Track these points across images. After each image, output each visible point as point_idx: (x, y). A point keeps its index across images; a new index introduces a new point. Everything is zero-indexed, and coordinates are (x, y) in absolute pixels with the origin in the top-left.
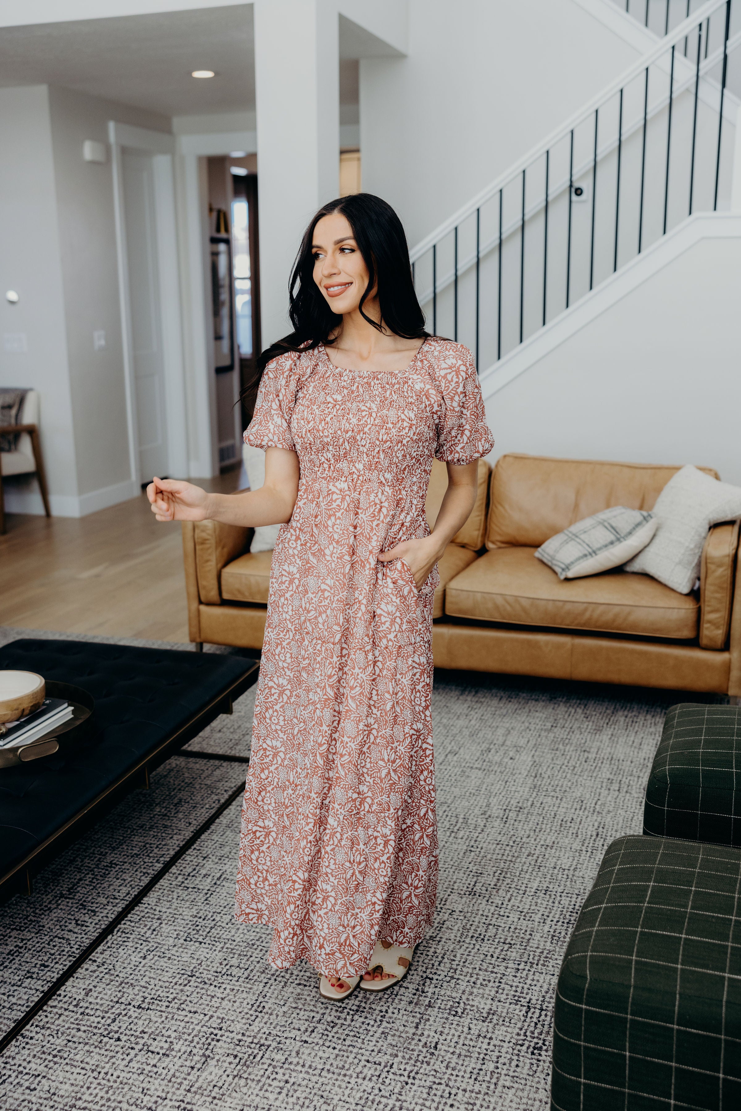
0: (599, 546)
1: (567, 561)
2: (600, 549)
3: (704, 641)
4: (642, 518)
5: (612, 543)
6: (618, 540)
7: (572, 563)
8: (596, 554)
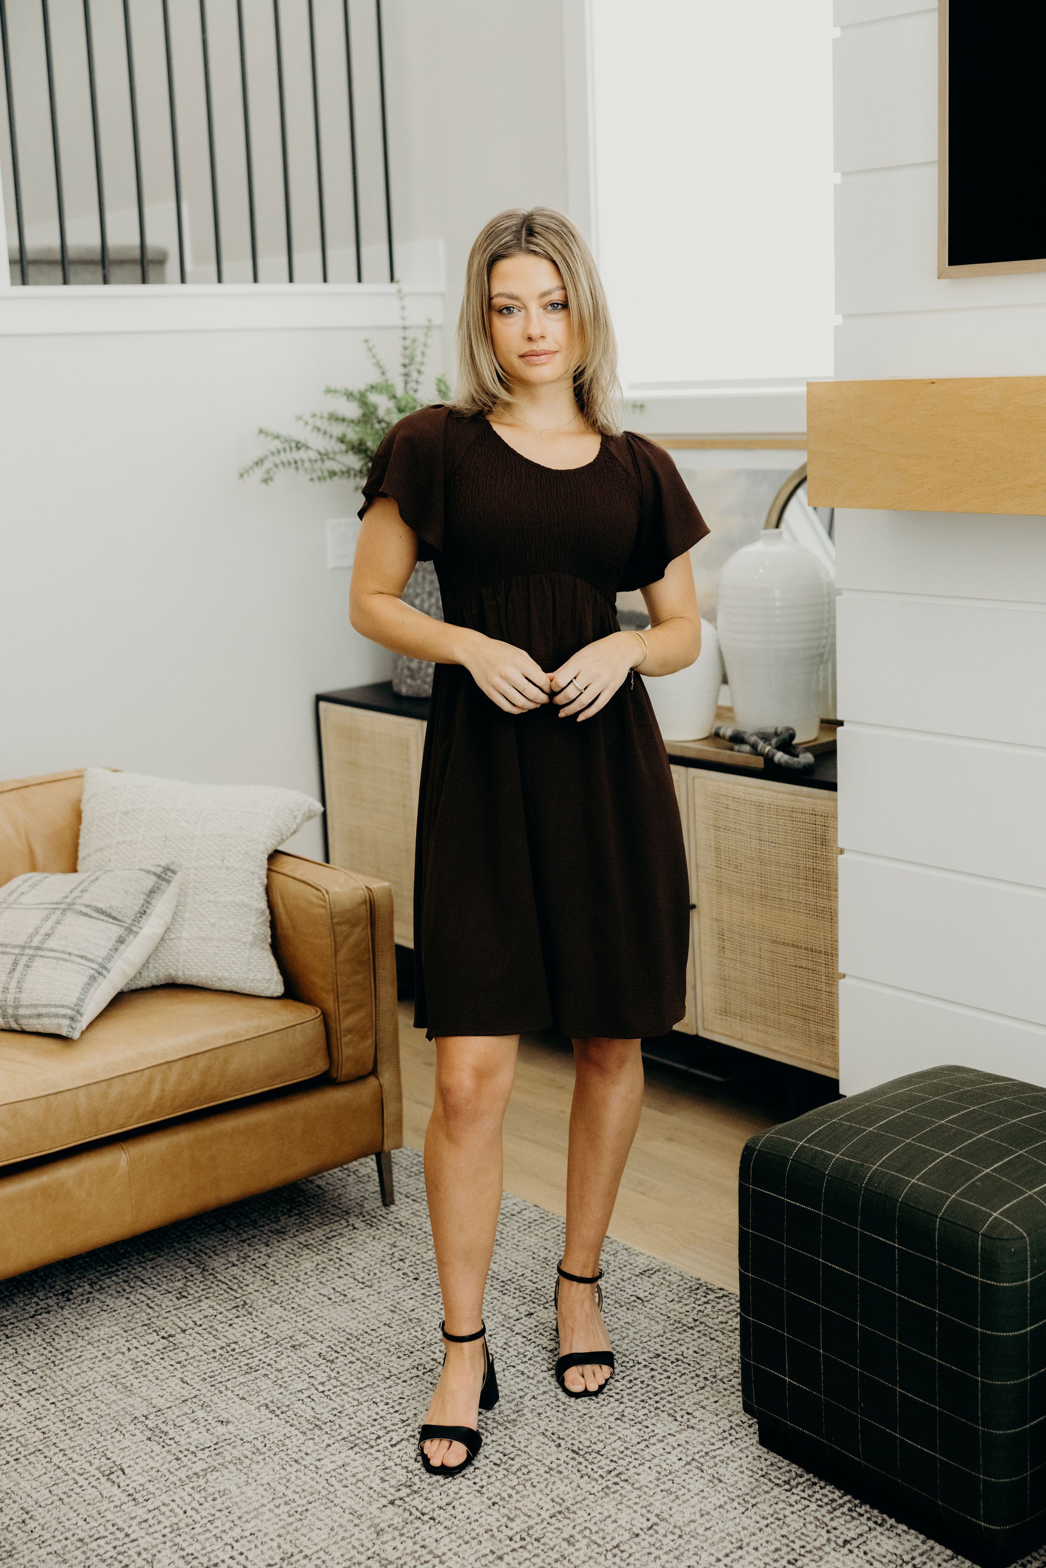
0: (104, 953)
1: (71, 1000)
2: (109, 958)
3: (346, 1069)
4: (155, 879)
5: (121, 941)
6: (129, 931)
7: (81, 1000)
8: (108, 971)
